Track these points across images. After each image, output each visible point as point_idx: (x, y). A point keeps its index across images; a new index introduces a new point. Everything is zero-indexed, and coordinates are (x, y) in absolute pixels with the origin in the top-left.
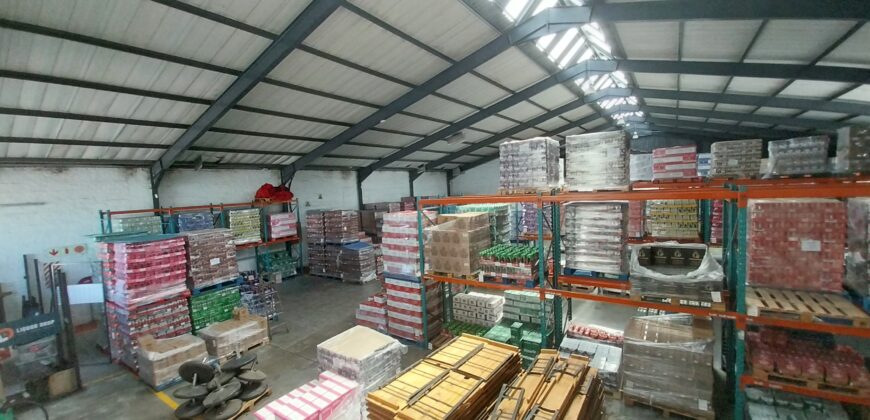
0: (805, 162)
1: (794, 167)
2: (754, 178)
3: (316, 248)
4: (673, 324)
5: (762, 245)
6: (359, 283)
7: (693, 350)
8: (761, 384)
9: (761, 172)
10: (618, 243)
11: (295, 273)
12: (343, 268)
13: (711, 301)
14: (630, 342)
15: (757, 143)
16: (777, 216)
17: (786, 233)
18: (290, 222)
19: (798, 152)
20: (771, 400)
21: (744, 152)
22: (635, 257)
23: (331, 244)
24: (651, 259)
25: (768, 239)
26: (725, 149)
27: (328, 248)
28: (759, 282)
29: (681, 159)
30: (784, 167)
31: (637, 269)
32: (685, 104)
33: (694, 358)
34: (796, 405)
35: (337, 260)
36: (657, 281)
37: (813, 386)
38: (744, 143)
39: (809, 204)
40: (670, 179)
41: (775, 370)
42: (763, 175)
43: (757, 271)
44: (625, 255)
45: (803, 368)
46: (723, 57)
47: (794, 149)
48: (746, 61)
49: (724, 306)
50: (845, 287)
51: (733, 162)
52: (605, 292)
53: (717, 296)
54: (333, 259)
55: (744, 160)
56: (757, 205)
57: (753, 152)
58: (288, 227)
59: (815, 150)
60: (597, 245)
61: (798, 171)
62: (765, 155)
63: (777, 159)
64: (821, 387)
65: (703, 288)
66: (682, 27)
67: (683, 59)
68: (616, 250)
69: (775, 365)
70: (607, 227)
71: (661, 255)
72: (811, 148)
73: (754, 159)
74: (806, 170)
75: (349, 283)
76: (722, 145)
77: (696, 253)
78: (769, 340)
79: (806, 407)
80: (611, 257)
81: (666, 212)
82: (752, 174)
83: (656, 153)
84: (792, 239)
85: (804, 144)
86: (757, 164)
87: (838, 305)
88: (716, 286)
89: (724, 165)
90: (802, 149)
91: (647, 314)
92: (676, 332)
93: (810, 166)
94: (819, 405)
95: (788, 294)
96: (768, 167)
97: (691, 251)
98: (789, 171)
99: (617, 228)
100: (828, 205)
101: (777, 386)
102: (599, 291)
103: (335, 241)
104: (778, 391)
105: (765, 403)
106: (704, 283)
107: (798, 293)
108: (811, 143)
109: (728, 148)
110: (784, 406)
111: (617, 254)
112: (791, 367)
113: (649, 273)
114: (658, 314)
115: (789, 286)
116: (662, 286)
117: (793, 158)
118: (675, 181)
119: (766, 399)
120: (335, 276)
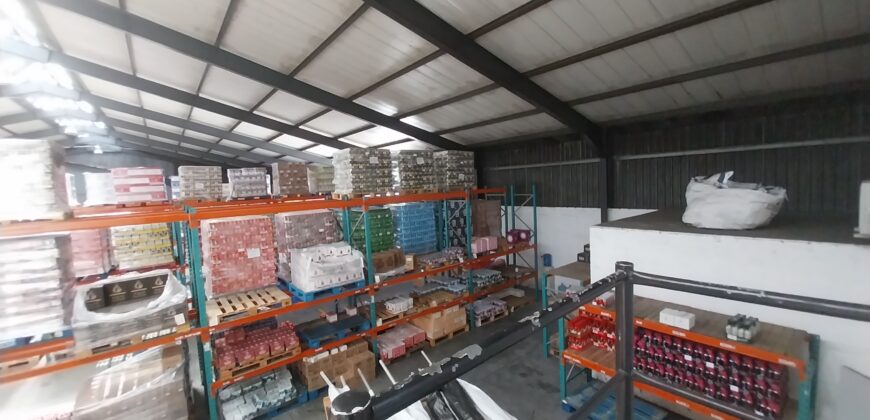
0: (254, 188)
1: (247, 191)
2: (219, 200)
4: (143, 365)
5: (219, 259)
7: (163, 384)
8: (228, 383)
9: (224, 195)
10: (55, 289)
13: (176, 325)
14: (84, 412)
15: (217, 169)
16: (227, 232)
17: (235, 246)
19: (248, 179)
20: (240, 392)
21: (208, 177)
22: (79, 303)
24: (104, 299)
25: (223, 253)
26: (190, 173)
28: (221, 292)
29: (147, 181)
30: (239, 191)
31: (83, 317)
32: (190, 133)
33: (165, 392)
34: (257, 385)
36: (111, 325)
37: (264, 364)
38: (207, 169)
39: (249, 221)
40: (136, 203)
41: (237, 365)
42: (226, 198)
43: (218, 283)
44: (67, 302)
45: (255, 353)
46: (243, 106)
47: (246, 177)
48: (255, 112)
49: (188, 325)
50: (279, 279)
51: (200, 186)
52: (58, 357)
53: (180, 319)
55: (208, 184)
56: (211, 224)
57: (216, 177)
59: (259, 178)
60: (21, 298)
61: (249, 194)
62: (225, 180)
63: (234, 185)
64: (269, 362)
65: (166, 315)
66: (207, 70)
67: (201, 95)
68: (55, 298)
69: (236, 359)
70: (34, 271)
71: (118, 291)
72: (256, 177)
73: (216, 184)
74: (255, 194)
76: (188, 169)
77: (158, 279)
78: (232, 341)
79: (264, 381)
80: (47, 310)
81: (135, 239)
82: (216, 196)
83: (115, 173)
84: (241, 250)
85: (251, 173)
86: (220, 188)
87: (273, 294)
88: (179, 309)
89: (191, 188)
90: (251, 177)
91: (109, 366)
92: (146, 372)
93: (257, 190)
94: (272, 375)
95: (242, 296)
96: (228, 191)
97: (154, 279)
98: (244, 194)
99: (52, 269)
100: (260, 220)
101: (240, 378)
102: (49, 360)
104: (242, 381)
105: (235, 397)
106: (167, 309)
107: (258, 292)
108: (256, 173)
109: (194, 173)
110: (250, 390)
111: (57, 303)
112: (248, 357)
113: (101, 317)
114: (124, 360)
115: (243, 290)
116: (118, 328)
117: (244, 184)
118: (144, 204)
119: (235, 393)
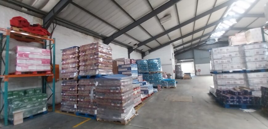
3: (69, 83)
6: (120, 123)
11: (45, 109)
12: (98, 104)
18: (43, 57)
23: (84, 77)
27: (82, 82)
35: (92, 95)
54: (86, 93)
58: (40, 62)
75: (106, 122)
103: (90, 73)
120: (88, 112)
